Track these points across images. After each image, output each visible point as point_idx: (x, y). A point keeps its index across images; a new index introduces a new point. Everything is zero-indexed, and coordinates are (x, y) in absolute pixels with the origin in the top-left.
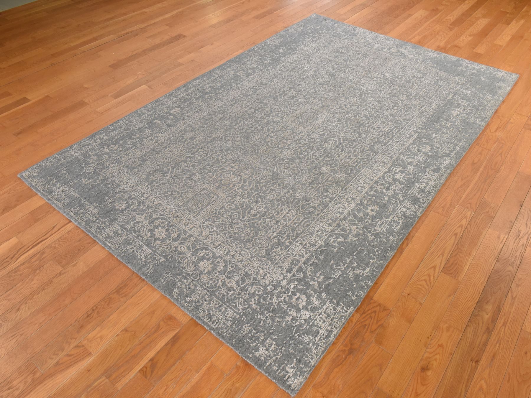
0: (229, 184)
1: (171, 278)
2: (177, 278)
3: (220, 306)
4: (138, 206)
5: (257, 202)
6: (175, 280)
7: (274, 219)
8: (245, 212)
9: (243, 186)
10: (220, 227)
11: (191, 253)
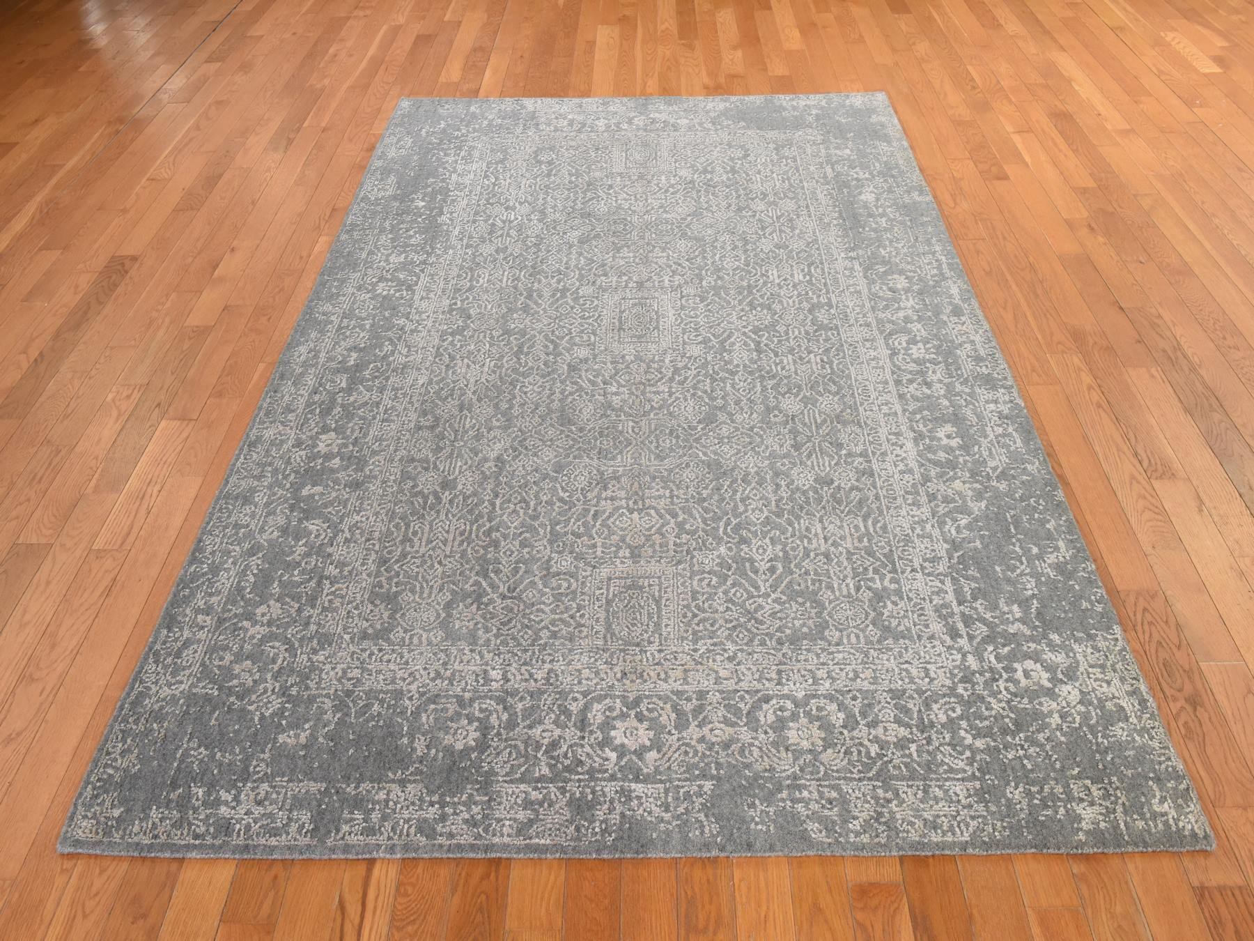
0: (648, 538)
1: (771, 810)
2: (783, 800)
3: (925, 791)
4: (505, 708)
5: (744, 541)
6: (784, 808)
7: (817, 555)
8: (747, 575)
9: (680, 525)
10: (737, 636)
11: (746, 728)
